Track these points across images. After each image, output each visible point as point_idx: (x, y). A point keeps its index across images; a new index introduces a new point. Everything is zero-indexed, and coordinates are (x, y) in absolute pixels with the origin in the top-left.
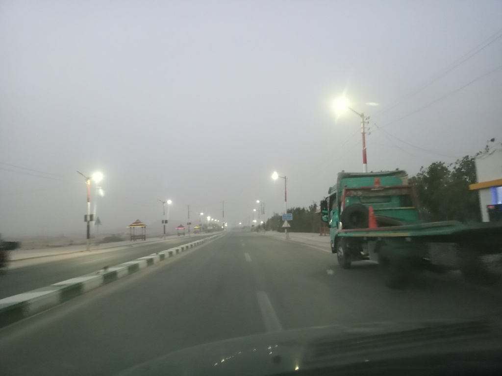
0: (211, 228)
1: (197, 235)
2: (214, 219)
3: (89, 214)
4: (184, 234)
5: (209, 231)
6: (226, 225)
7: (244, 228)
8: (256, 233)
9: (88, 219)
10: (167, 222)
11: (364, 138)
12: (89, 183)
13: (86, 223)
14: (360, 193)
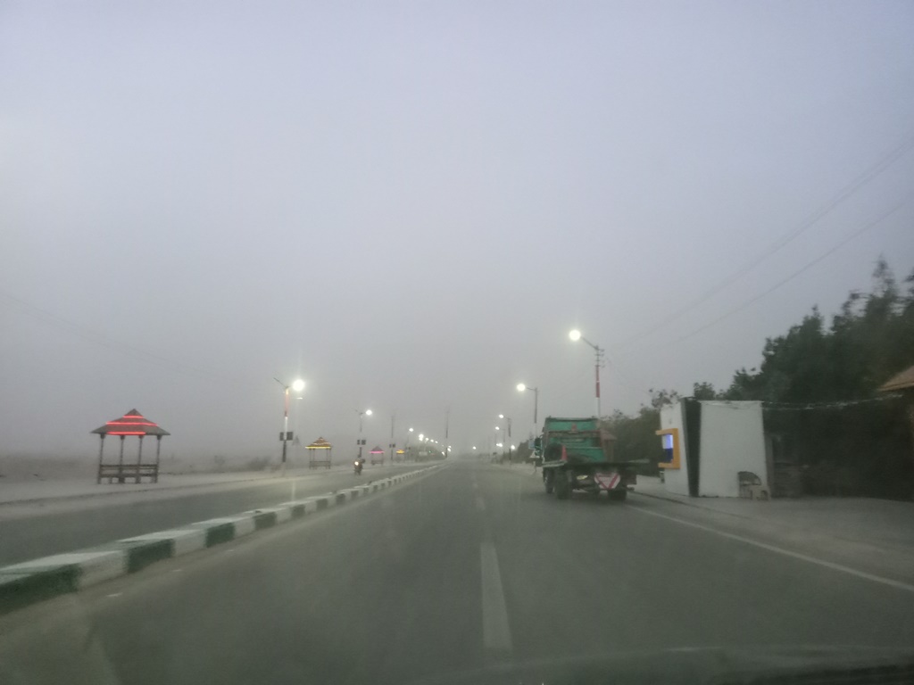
0: (425, 454)
1: (401, 464)
2: (430, 439)
3: (286, 431)
4: (382, 462)
6: (449, 450)
8: (498, 466)
9: (285, 437)
10: (364, 442)
11: (597, 371)
12: (287, 393)
13: (282, 442)
14: (561, 435)
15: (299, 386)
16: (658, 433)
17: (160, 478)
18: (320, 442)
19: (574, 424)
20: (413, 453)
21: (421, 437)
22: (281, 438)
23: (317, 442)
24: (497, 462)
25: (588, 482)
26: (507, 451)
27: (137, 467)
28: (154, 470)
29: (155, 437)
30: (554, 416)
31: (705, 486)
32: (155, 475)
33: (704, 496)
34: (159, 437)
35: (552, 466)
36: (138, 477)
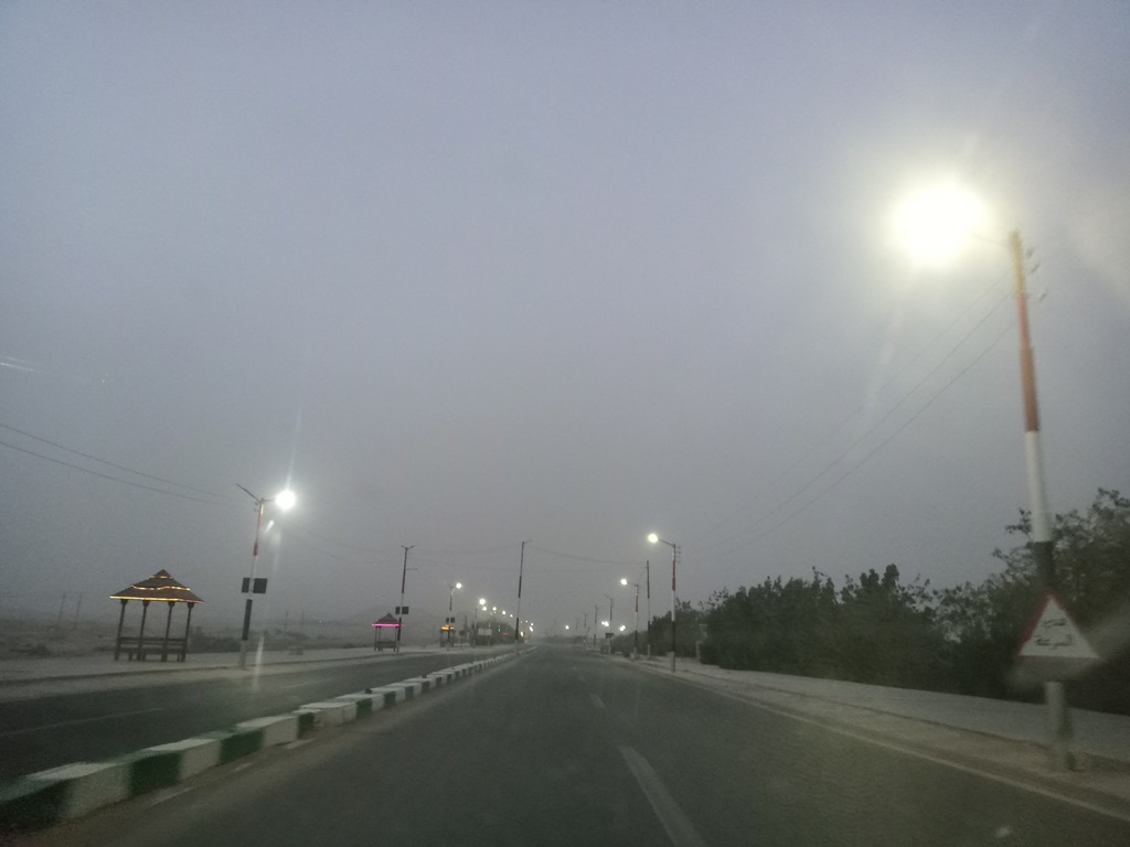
7: (578, 639)
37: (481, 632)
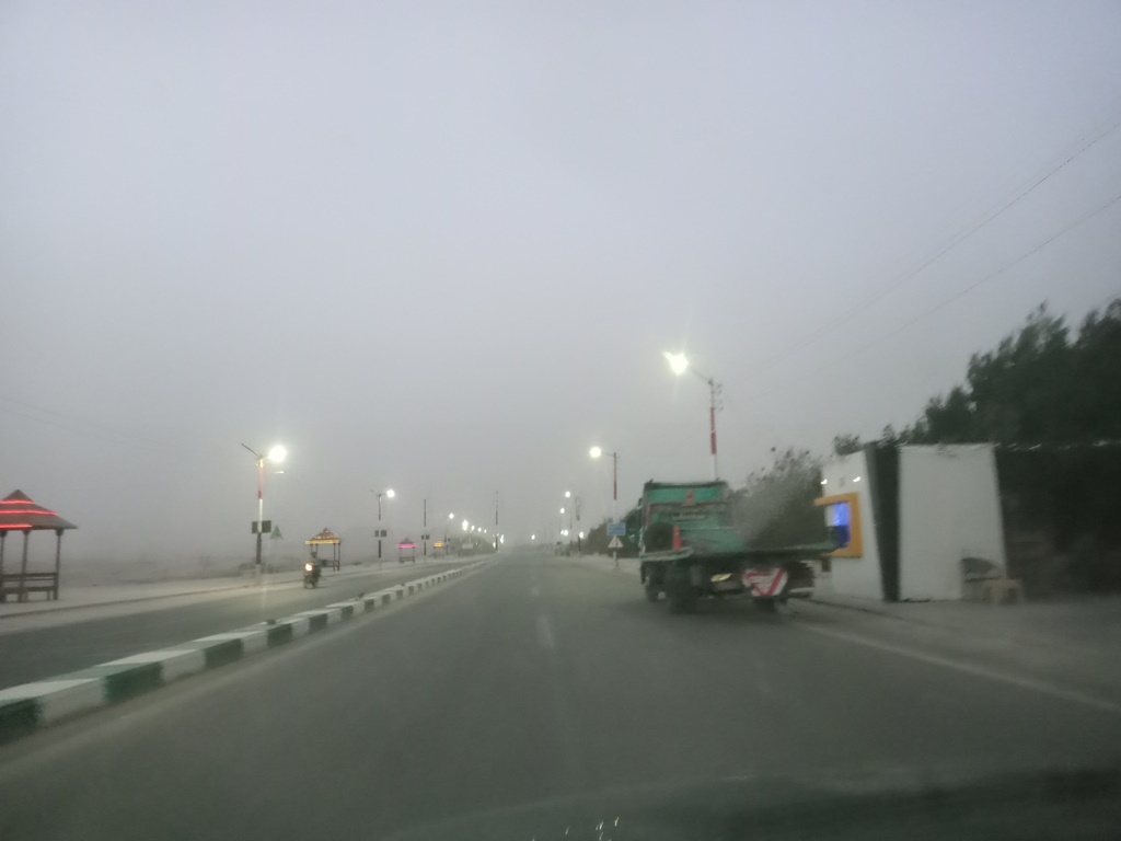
0: (470, 546)
2: (477, 528)
3: (261, 519)
4: (413, 559)
5: (467, 553)
6: (502, 540)
8: (564, 558)
9: (260, 528)
10: (384, 533)
11: (713, 416)
12: (262, 465)
13: (256, 536)
14: (669, 509)
15: (278, 455)
16: (818, 502)
17: (62, 593)
18: (325, 534)
19: (688, 491)
20: (455, 545)
21: (465, 525)
22: (254, 529)
23: (321, 535)
24: (562, 555)
25: (731, 586)
26: (576, 540)
27: (23, 576)
28: (52, 581)
29: (53, 532)
30: (656, 480)
31: (910, 584)
32: (53, 590)
33: (907, 601)
34: (60, 531)
35: (659, 559)
36: (22, 593)
37: (464, 546)
